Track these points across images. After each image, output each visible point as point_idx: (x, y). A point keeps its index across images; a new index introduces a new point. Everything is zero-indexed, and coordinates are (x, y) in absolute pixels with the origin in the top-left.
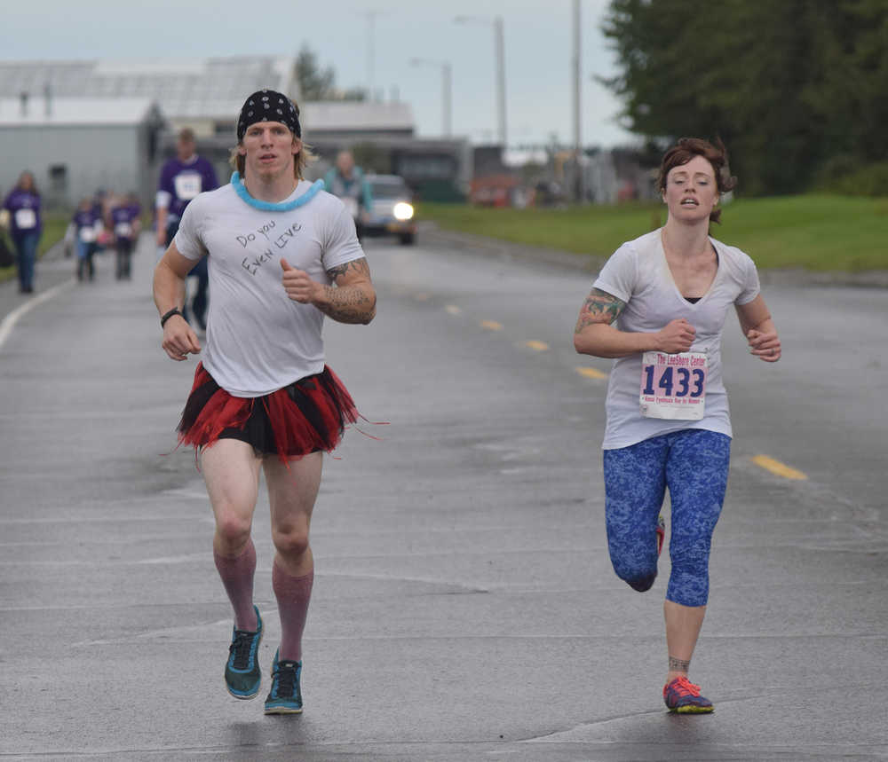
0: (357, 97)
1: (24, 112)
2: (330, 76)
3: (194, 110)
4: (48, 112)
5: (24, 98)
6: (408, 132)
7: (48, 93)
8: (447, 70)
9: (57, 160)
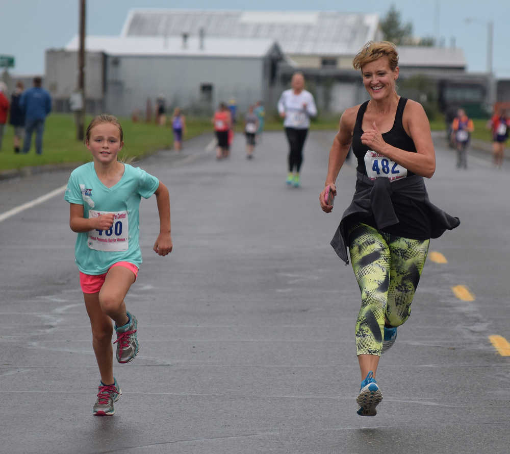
0: (427, 43)
1: (185, 46)
2: (409, 29)
3: (307, 49)
4: (202, 47)
5: (185, 36)
6: (461, 68)
7: (202, 34)
8: (491, 27)
9: (207, 81)
